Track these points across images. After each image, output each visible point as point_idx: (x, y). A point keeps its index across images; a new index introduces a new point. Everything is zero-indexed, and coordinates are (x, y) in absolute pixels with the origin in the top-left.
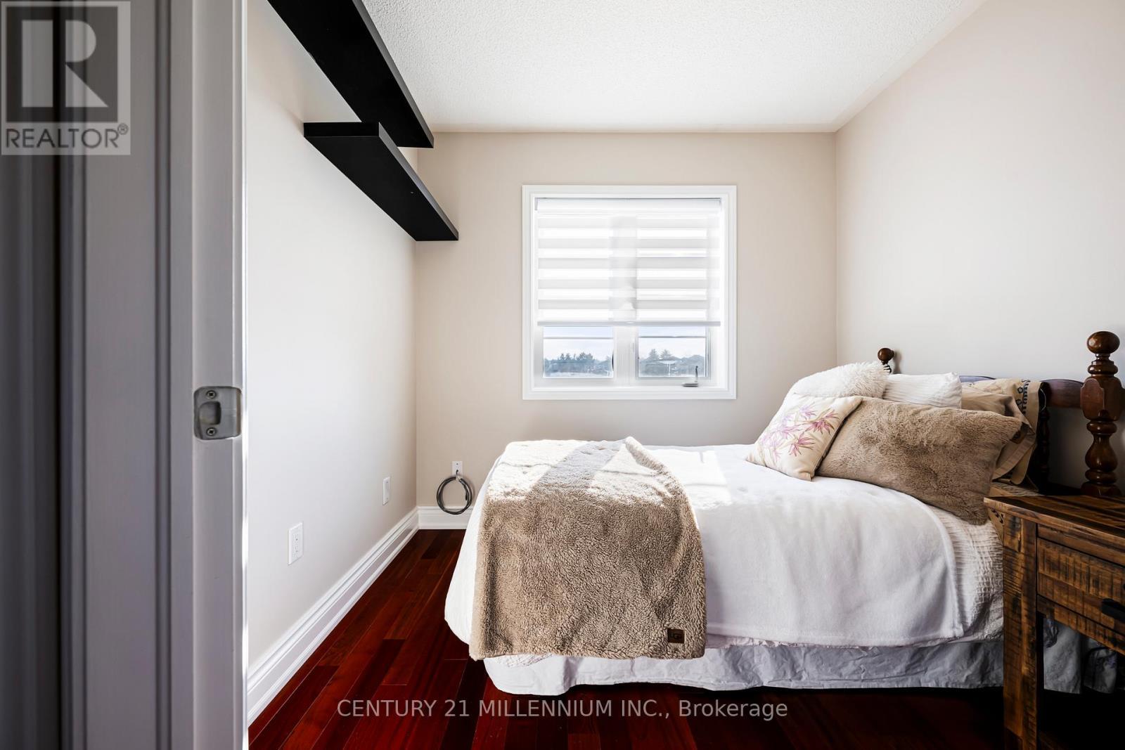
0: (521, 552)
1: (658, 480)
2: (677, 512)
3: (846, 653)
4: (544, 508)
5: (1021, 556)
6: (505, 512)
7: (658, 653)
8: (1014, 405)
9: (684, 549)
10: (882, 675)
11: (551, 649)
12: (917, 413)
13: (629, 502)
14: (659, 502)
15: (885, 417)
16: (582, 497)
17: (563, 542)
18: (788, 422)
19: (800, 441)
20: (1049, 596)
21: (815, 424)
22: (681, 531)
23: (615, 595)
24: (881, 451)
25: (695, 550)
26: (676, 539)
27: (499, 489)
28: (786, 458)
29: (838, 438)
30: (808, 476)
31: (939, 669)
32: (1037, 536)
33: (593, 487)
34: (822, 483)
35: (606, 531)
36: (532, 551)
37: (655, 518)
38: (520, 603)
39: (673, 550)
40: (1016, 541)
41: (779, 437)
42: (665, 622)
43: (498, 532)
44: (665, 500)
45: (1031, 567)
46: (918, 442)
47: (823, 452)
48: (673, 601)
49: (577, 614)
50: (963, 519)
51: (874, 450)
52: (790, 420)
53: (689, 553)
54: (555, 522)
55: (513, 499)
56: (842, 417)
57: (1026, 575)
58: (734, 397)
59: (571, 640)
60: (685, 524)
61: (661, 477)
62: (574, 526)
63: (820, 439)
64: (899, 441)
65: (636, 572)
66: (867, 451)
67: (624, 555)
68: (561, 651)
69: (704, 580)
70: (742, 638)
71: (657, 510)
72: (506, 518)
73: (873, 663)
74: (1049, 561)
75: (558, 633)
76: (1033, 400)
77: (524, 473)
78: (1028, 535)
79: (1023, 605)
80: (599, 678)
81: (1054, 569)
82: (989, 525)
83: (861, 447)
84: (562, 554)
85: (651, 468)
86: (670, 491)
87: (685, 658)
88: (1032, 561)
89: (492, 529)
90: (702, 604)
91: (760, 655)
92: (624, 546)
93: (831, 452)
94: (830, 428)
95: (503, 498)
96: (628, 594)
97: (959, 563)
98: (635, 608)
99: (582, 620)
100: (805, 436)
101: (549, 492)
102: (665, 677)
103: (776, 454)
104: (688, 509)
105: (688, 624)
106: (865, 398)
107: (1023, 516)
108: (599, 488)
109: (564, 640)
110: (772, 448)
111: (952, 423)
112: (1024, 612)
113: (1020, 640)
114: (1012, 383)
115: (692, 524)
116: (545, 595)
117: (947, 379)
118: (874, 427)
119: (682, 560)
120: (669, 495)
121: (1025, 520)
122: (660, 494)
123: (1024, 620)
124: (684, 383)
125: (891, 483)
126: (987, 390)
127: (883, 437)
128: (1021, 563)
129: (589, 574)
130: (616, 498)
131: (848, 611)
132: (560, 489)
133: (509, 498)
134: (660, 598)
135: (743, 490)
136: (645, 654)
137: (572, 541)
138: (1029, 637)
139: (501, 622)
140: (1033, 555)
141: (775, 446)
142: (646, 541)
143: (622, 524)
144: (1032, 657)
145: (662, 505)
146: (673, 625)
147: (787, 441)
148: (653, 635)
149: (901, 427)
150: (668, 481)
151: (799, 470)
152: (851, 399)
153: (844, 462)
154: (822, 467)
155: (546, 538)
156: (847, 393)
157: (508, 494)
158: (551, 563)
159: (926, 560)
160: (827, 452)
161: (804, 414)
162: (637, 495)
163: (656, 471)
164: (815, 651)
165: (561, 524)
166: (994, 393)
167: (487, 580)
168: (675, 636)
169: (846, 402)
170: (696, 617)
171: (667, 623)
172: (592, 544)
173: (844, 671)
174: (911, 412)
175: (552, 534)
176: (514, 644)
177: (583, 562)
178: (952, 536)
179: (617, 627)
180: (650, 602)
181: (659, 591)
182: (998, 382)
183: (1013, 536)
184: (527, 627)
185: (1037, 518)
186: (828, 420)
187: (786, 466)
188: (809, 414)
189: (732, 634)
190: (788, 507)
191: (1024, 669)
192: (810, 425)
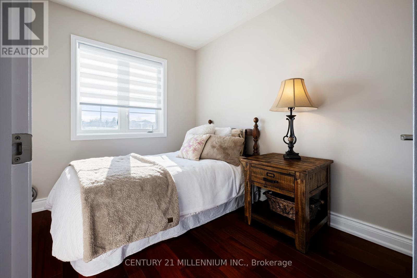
0: (107, 206)
1: (156, 167)
2: (166, 177)
3: (211, 210)
4: (114, 186)
5: (248, 172)
6: (95, 191)
7: (165, 228)
8: (241, 135)
9: (171, 189)
10: (218, 214)
11: (124, 243)
12: (224, 138)
13: (149, 177)
14: (160, 175)
15: (217, 140)
16: (130, 178)
17: (126, 198)
18: (190, 143)
19: (195, 149)
20: (254, 180)
21: (199, 143)
22: (169, 184)
23: (148, 212)
24: (217, 149)
25: (174, 189)
26: (168, 186)
27: (88, 182)
28: (191, 154)
29: (205, 147)
30: (198, 159)
31: (230, 207)
32: (251, 166)
33: (132, 174)
34: (202, 161)
35: (142, 190)
36: (111, 205)
37: (159, 181)
38: (108, 229)
39: (167, 191)
40: (247, 168)
41: (188, 148)
42: (167, 216)
43: (93, 201)
44: (161, 174)
45: (250, 174)
46: (225, 146)
47: (201, 152)
48: (169, 208)
49: (134, 225)
50: (235, 165)
51: (215, 150)
52: (191, 143)
53: (173, 190)
54: (120, 190)
55: (97, 185)
56: (206, 141)
57: (249, 176)
58: (166, 136)
59: (132, 236)
60: (170, 181)
61: (156, 166)
62: (129, 190)
63: (200, 148)
64: (221, 147)
65: (155, 202)
66: (213, 150)
67: (150, 197)
68: (129, 242)
69: (178, 198)
70: (188, 214)
71: (159, 178)
72: (96, 194)
73: (217, 211)
74: (253, 172)
75: (127, 235)
76: (244, 134)
77: (96, 173)
78: (250, 166)
79: (249, 184)
80: (136, 250)
81: (254, 174)
82: (240, 166)
83: (212, 149)
84: (125, 202)
85: (149, 163)
86: (162, 170)
87: (174, 227)
88: (250, 173)
89: (90, 200)
90: (178, 206)
91: (190, 219)
92: (150, 193)
93: (203, 152)
94: (203, 144)
95: (92, 185)
96: (153, 211)
97: (235, 177)
98: (156, 215)
99: (136, 227)
100: (196, 147)
101: (114, 179)
102: (161, 239)
103: (188, 154)
104: (170, 175)
105: (174, 215)
106: (211, 135)
107: (249, 162)
108: (135, 174)
109: (129, 237)
110: (186, 152)
111: (232, 141)
112: (249, 185)
113: (248, 192)
114: (240, 130)
115: (172, 180)
116: (119, 221)
117: (229, 129)
118: (214, 143)
119: (170, 193)
120: (162, 172)
121: (249, 163)
122: (159, 172)
123: (249, 187)
124: (148, 131)
125: (219, 158)
126: (235, 132)
127: (217, 146)
128: (248, 174)
129: (137, 208)
130: (143, 176)
131: (214, 196)
132: (119, 177)
133: (94, 185)
134: (164, 209)
135: (183, 166)
136: (161, 231)
137: (129, 196)
138: (250, 191)
139: (99, 241)
140: (251, 171)
141: (187, 151)
142: (158, 190)
143: (148, 185)
144: (250, 196)
145: (161, 176)
146: (169, 217)
147: (191, 149)
148: (163, 223)
149: (221, 142)
150: (160, 167)
151: (195, 158)
152: (208, 135)
153: (208, 154)
154: (201, 157)
155: (118, 198)
156: (206, 133)
157: (93, 183)
158: (121, 208)
159: (229, 178)
160: (202, 152)
161: (195, 140)
162: (151, 174)
163: (152, 164)
164: (203, 213)
165: (123, 191)
166: (237, 132)
167: (91, 224)
168: (170, 220)
169: (206, 136)
170: (176, 211)
171: (167, 217)
172: (138, 195)
173: (211, 216)
174: (223, 138)
175: (120, 196)
176: (106, 248)
177: (135, 203)
178: (234, 170)
179: (150, 225)
180: (161, 211)
181: (164, 206)
182: (237, 129)
183: (247, 167)
184: (112, 238)
185: (252, 162)
186: (202, 142)
187: (191, 158)
188: (197, 140)
189: (186, 214)
190: (197, 170)
191: (249, 199)
192: (197, 144)
